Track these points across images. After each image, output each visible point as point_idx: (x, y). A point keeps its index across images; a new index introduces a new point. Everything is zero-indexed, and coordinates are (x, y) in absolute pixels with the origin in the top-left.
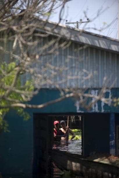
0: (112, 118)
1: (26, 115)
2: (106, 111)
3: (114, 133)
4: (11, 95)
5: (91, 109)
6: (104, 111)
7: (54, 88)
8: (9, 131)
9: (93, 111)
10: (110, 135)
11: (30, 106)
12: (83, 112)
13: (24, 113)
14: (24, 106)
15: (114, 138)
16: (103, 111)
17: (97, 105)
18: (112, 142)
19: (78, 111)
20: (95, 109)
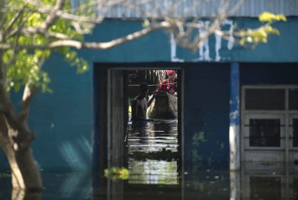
0: (235, 71)
1: (80, 62)
2: (224, 59)
3: (237, 98)
4: (54, 27)
5: (198, 55)
6: (221, 60)
7: (131, 18)
8: (50, 91)
9: (201, 59)
10: (231, 102)
11: (89, 45)
12: (182, 61)
13: (77, 60)
14: (78, 45)
15: (238, 107)
16: (218, 59)
17: (207, 48)
18: (234, 114)
19: (174, 60)
20: (204, 56)
